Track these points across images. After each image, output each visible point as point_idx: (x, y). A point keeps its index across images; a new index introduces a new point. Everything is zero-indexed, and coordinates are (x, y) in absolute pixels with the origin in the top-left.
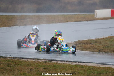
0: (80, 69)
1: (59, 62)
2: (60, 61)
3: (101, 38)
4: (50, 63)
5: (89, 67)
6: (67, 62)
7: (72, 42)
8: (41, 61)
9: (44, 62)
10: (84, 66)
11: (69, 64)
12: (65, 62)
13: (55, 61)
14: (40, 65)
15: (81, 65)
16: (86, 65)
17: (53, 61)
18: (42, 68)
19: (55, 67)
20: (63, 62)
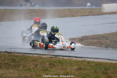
0: (87, 64)
1: (65, 58)
2: (66, 56)
3: (108, 32)
4: (56, 58)
5: (96, 63)
6: (73, 58)
7: (78, 37)
8: (46, 56)
9: (50, 57)
10: (91, 61)
11: (76, 60)
12: (71, 58)
13: (61, 57)
14: (46, 60)
15: (88, 60)
16: (92, 61)
17: (58, 57)
18: (48, 63)
19: (61, 63)
20: (70, 58)
